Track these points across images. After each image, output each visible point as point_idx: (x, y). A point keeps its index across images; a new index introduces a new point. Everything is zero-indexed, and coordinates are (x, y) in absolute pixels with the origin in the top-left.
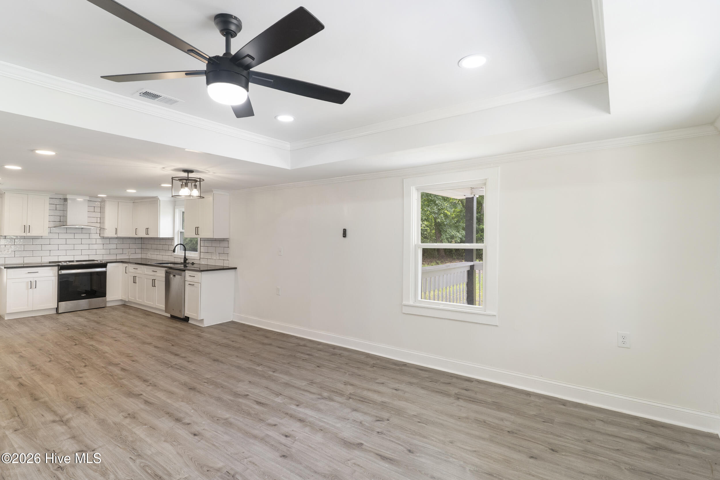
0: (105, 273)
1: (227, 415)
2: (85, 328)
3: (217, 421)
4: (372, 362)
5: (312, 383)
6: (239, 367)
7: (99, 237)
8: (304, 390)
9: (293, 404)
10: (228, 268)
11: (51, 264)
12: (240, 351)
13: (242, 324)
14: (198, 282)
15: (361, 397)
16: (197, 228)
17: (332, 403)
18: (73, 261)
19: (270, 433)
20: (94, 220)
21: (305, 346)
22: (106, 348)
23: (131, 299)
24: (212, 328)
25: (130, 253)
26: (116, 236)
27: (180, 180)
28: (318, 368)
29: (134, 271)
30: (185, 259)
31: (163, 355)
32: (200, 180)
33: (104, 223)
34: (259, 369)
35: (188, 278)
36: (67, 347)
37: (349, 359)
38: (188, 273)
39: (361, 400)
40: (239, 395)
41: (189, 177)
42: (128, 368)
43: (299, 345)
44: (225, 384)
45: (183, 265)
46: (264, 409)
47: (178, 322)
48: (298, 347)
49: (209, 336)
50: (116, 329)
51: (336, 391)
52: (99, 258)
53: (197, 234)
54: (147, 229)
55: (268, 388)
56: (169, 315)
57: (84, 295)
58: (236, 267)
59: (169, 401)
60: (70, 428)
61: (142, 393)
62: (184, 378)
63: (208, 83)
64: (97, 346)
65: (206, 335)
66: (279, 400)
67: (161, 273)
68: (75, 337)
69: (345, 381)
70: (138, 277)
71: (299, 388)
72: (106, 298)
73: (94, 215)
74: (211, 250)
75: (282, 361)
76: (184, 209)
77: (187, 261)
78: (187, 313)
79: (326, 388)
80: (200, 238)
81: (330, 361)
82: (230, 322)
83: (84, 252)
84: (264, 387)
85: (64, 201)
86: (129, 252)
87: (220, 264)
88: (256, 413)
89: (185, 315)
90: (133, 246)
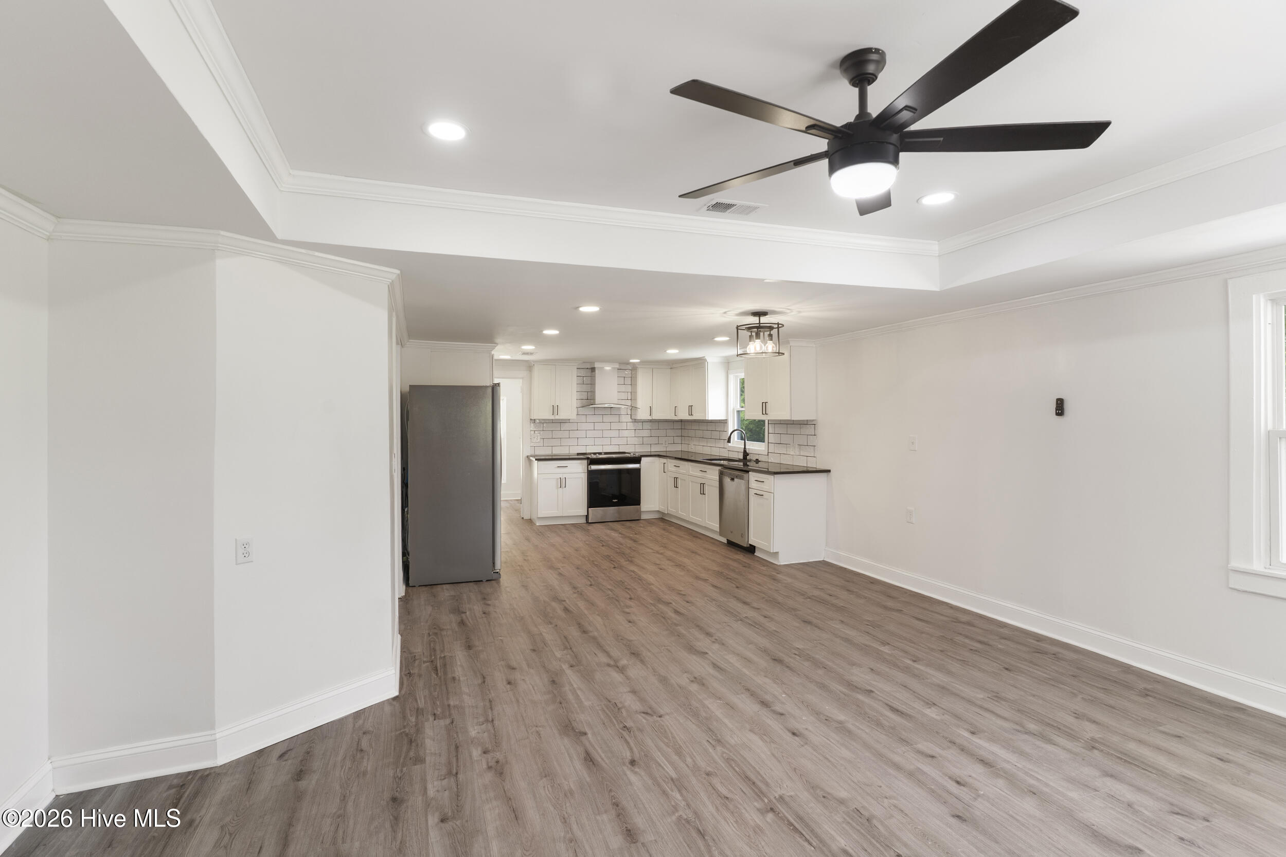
0: (638, 471)
1: (841, 717)
2: (621, 546)
3: (826, 721)
4: (1142, 685)
5: (997, 697)
6: (847, 640)
7: (631, 420)
8: (981, 707)
9: (963, 728)
10: (815, 469)
11: (581, 456)
12: (846, 615)
13: (841, 568)
14: (770, 491)
15: (1121, 753)
16: (764, 404)
17: (1050, 748)
18: (600, 453)
19: (926, 768)
20: (624, 396)
21: (969, 624)
22: (651, 579)
23: (672, 511)
24: (792, 568)
25: (667, 443)
26: (649, 418)
27: (749, 329)
28: (1006, 672)
29: (674, 469)
30: (746, 454)
31: (726, 599)
32: (778, 326)
33: (635, 400)
34: (885, 651)
35: (753, 484)
36: (606, 569)
37: (1078, 668)
38: (753, 476)
39: (1125, 758)
40: (856, 687)
41: (761, 322)
42: (682, 610)
43: (958, 621)
44: (830, 664)
45: (742, 464)
46: (905, 722)
47: (739, 553)
48: (955, 624)
49: (789, 580)
50: (658, 552)
51: (1055, 725)
52: (631, 449)
53: (764, 413)
54: (690, 407)
55: (908, 687)
56: (724, 540)
57: (615, 501)
58: (829, 469)
59: (745, 671)
60: (628, 678)
61: (707, 651)
62: (764, 642)
63: (832, 169)
64: (640, 573)
65: (784, 578)
66: (932, 713)
67: (713, 474)
68: (612, 557)
69: (1075, 709)
70: (681, 479)
71: (970, 702)
72: (641, 507)
73: (623, 388)
74: (785, 439)
75: (928, 644)
76: (744, 374)
77: (748, 457)
78: (753, 541)
79: (1030, 714)
80: (767, 421)
81: (1031, 662)
82: (820, 562)
83: (615, 441)
84: (900, 684)
85: (592, 372)
86: (666, 441)
87: (802, 463)
88: (892, 725)
89: (749, 543)
90: (670, 433)
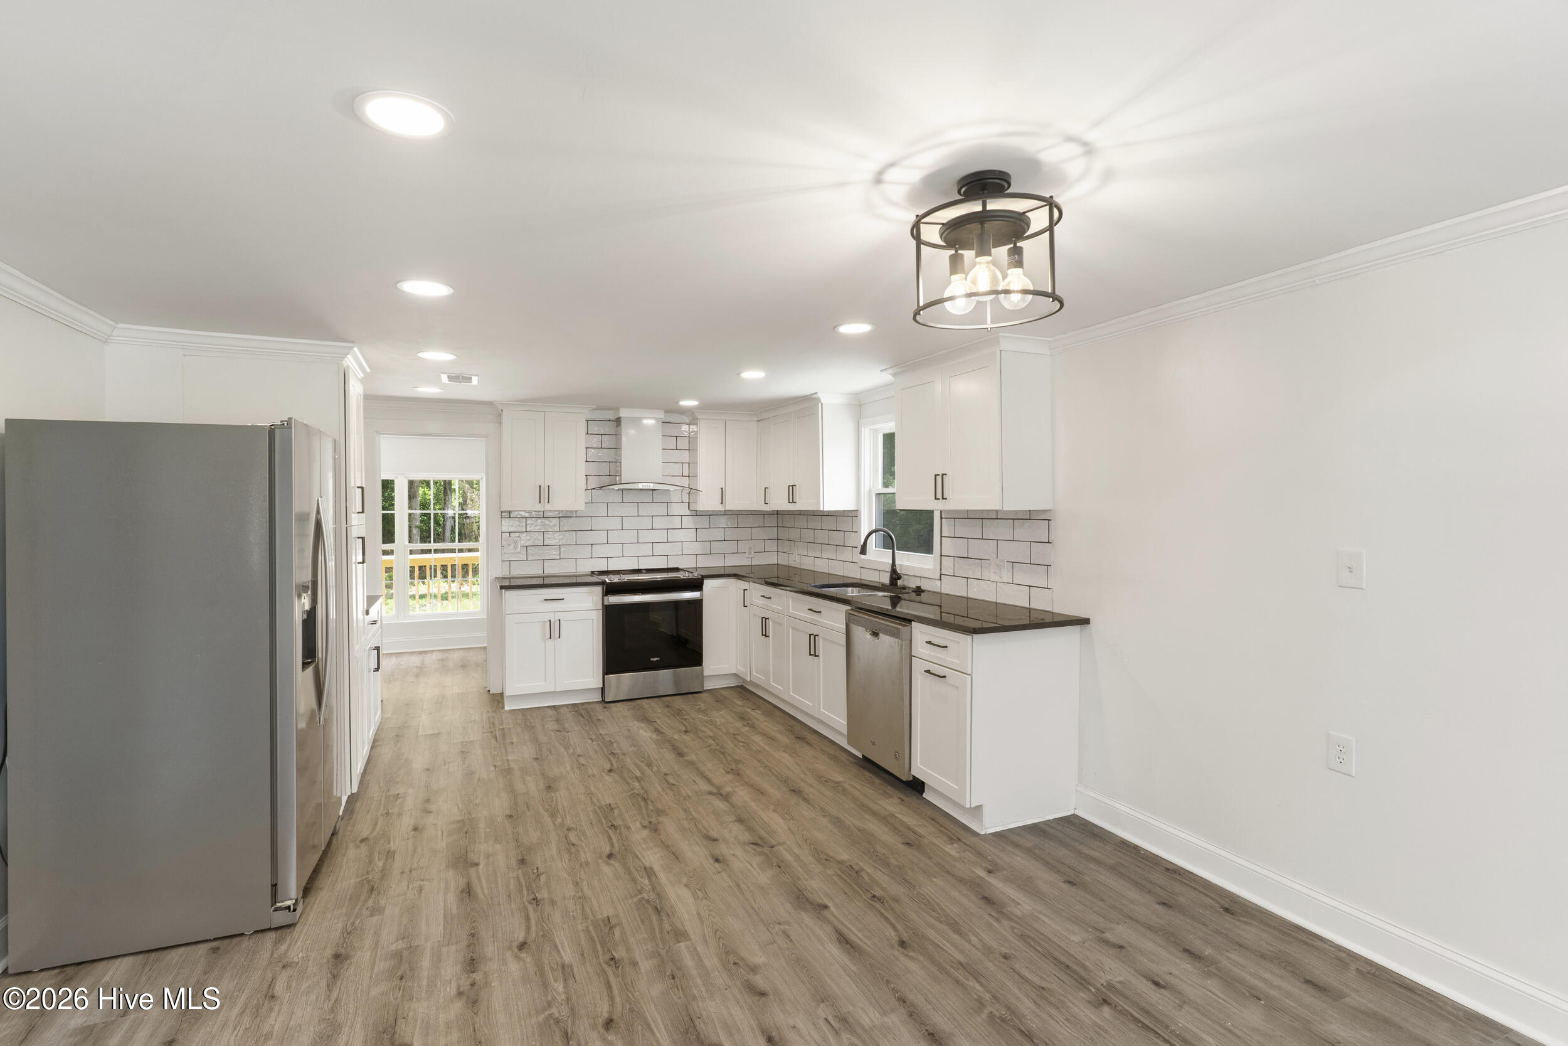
0: (697, 604)
7: (688, 512)
10: (1057, 618)
11: (594, 579)
14: (964, 672)
16: (939, 478)
18: (638, 571)
20: (676, 470)
22: (684, 904)
23: (758, 678)
24: (1014, 845)
25: (752, 551)
26: (721, 508)
29: (762, 602)
30: (895, 576)
33: (696, 476)
35: (920, 648)
38: (916, 632)
45: (889, 596)
47: (889, 790)
49: (1024, 901)
52: (688, 562)
53: (939, 496)
54: (791, 488)
56: (858, 753)
57: (656, 659)
58: (1087, 617)
64: (662, 877)
65: (1011, 892)
67: (832, 619)
70: (774, 622)
72: (703, 668)
73: (675, 456)
74: (979, 549)
77: (900, 582)
78: (920, 769)
80: (941, 511)
83: (660, 549)
85: (615, 426)
86: (750, 548)
89: (913, 773)
90: (759, 533)
